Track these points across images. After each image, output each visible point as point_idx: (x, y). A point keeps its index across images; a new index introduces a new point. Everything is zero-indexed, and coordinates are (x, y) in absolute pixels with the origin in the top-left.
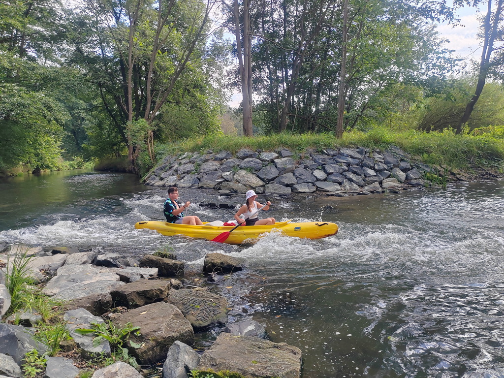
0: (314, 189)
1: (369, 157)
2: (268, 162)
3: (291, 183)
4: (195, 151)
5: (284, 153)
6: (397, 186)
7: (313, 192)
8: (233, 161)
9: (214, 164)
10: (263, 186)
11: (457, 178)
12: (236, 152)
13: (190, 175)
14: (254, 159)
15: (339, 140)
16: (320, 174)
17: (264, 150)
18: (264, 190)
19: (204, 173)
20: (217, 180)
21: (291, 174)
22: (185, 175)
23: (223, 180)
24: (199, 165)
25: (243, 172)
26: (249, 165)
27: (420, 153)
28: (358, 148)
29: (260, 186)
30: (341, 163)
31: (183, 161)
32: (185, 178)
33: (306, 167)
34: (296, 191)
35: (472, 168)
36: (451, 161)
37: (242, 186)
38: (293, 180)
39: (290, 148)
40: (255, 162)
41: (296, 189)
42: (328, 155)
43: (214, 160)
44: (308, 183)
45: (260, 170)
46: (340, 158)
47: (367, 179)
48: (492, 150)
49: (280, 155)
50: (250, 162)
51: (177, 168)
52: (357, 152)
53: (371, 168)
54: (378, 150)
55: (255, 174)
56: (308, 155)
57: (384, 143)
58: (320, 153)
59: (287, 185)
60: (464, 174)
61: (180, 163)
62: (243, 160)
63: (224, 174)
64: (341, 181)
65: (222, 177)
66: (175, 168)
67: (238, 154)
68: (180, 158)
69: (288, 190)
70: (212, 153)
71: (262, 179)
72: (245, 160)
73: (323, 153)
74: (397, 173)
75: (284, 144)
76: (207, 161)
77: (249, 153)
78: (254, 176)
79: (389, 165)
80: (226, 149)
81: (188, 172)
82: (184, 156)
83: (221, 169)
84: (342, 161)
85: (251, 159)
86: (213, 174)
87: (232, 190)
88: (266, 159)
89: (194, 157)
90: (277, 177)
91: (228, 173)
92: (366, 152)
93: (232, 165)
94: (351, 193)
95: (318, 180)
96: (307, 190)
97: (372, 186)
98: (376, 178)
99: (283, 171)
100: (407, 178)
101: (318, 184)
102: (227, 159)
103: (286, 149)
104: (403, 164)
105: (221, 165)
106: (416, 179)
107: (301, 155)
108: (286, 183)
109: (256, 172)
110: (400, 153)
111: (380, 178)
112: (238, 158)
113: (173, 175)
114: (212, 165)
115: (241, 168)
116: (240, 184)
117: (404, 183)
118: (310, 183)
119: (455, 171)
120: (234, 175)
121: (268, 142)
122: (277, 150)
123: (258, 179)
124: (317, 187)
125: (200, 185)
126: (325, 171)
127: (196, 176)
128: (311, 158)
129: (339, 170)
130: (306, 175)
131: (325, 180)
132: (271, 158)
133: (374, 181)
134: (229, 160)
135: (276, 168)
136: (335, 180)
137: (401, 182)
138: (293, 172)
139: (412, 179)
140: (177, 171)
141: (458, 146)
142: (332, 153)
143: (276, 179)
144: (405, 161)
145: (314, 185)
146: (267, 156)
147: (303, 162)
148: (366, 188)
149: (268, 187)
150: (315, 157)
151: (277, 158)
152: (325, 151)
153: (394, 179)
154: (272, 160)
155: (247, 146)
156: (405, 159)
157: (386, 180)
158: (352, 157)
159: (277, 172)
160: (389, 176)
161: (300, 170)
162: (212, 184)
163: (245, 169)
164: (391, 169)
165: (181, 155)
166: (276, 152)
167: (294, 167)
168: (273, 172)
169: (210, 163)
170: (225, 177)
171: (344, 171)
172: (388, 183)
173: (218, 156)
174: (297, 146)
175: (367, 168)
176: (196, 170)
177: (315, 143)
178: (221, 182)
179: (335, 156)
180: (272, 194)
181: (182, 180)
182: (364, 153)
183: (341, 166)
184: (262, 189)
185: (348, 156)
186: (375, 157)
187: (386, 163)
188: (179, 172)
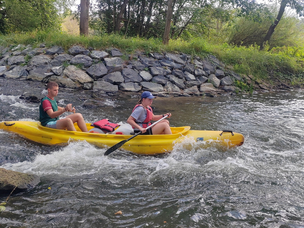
0: (140, 88)
1: (190, 63)
2: (98, 60)
3: (118, 81)
4: (29, 44)
5: (114, 53)
6: (213, 91)
7: (138, 92)
8: (64, 56)
9: (45, 58)
10: (92, 82)
11: (260, 86)
12: (68, 48)
13: (19, 66)
14: (84, 56)
15: (165, 46)
16: (146, 75)
17: (95, 49)
18: (92, 86)
19: (34, 65)
20: (46, 74)
21: (119, 73)
22: (14, 66)
23: (53, 74)
24: (30, 58)
25: (72, 68)
26: (79, 61)
27: (232, 63)
28: (181, 54)
29: (88, 82)
30: (166, 66)
31: (15, 53)
32: (14, 69)
33: (133, 68)
34: (123, 89)
35: (271, 79)
36: (256, 72)
37: (70, 81)
38: (121, 79)
39: (120, 48)
40: (85, 59)
41: (123, 87)
42: (155, 58)
43: (46, 54)
44: (134, 82)
45: (89, 67)
46: (165, 62)
47: (187, 82)
48: (286, 65)
49: (110, 55)
50: (80, 58)
51: (8, 59)
52: (180, 57)
53: (191, 73)
54: (198, 58)
55: (85, 70)
56: (136, 57)
57: (204, 52)
58: (148, 56)
59: (115, 83)
60: (265, 84)
61: (12, 55)
62: (74, 56)
63: (53, 68)
64: (164, 83)
65: (51, 71)
66: (5, 58)
67: (70, 50)
68: (13, 50)
69: (115, 88)
70: (44, 47)
71: (91, 76)
72: (76, 56)
73: (150, 56)
74: (213, 79)
75: (115, 44)
76: (38, 54)
77: (81, 50)
78: (83, 72)
79: (207, 71)
80: (59, 44)
81: (17, 64)
82: (17, 48)
83: (51, 63)
84: (167, 64)
85: (82, 56)
86: (43, 67)
87: (60, 85)
88: (97, 57)
89: (26, 50)
90: (105, 75)
91: (58, 68)
92: (188, 59)
93: (62, 60)
94: (173, 94)
95: (144, 80)
96: (133, 89)
97: (191, 89)
98: (195, 83)
99: (111, 70)
100: (221, 84)
101: (144, 84)
102: (58, 54)
103: (116, 49)
104: (218, 72)
105: (53, 59)
106: (228, 85)
107: (130, 56)
108: (114, 81)
109: (85, 69)
110: (216, 62)
111: (199, 83)
112: (69, 53)
113: (3, 65)
114: (42, 59)
115: (71, 64)
116: (68, 79)
117: (219, 88)
118: (137, 82)
119: (259, 81)
120: (64, 70)
121: (100, 41)
122: (107, 49)
123: (87, 75)
124: (143, 87)
125: (28, 77)
126: (151, 73)
127: (26, 67)
128: (139, 59)
129: (164, 72)
130: (133, 74)
131: (150, 81)
132: (101, 56)
133: (193, 85)
134: (60, 55)
135: (106, 66)
136: (159, 81)
137: (216, 87)
138: (121, 71)
139: (225, 85)
140: (7, 62)
141: (262, 60)
142: (158, 57)
143: (104, 77)
144: (220, 69)
145: (140, 85)
146: (97, 54)
147: (131, 62)
148: (186, 90)
149: (96, 84)
150: (142, 59)
151: (108, 57)
152: (152, 55)
153: (210, 84)
154: (102, 58)
155: (80, 43)
156: (221, 67)
157: (204, 84)
158: (176, 62)
159: (106, 70)
160: (206, 81)
161: (128, 70)
162: (41, 77)
163: (75, 64)
164: (209, 75)
165: (13, 47)
166: (106, 51)
167: (123, 67)
168: (102, 70)
169: (41, 57)
170: (54, 71)
171: (168, 74)
172: (206, 87)
173: (49, 50)
174: (127, 47)
175: (188, 73)
176: (26, 62)
177: (143, 47)
178: (50, 76)
179: (161, 59)
180: (99, 90)
181: (11, 71)
182: (186, 59)
183: (166, 69)
184: (90, 85)
185: (172, 60)
186: (195, 63)
187: (205, 69)
188: (9, 63)
